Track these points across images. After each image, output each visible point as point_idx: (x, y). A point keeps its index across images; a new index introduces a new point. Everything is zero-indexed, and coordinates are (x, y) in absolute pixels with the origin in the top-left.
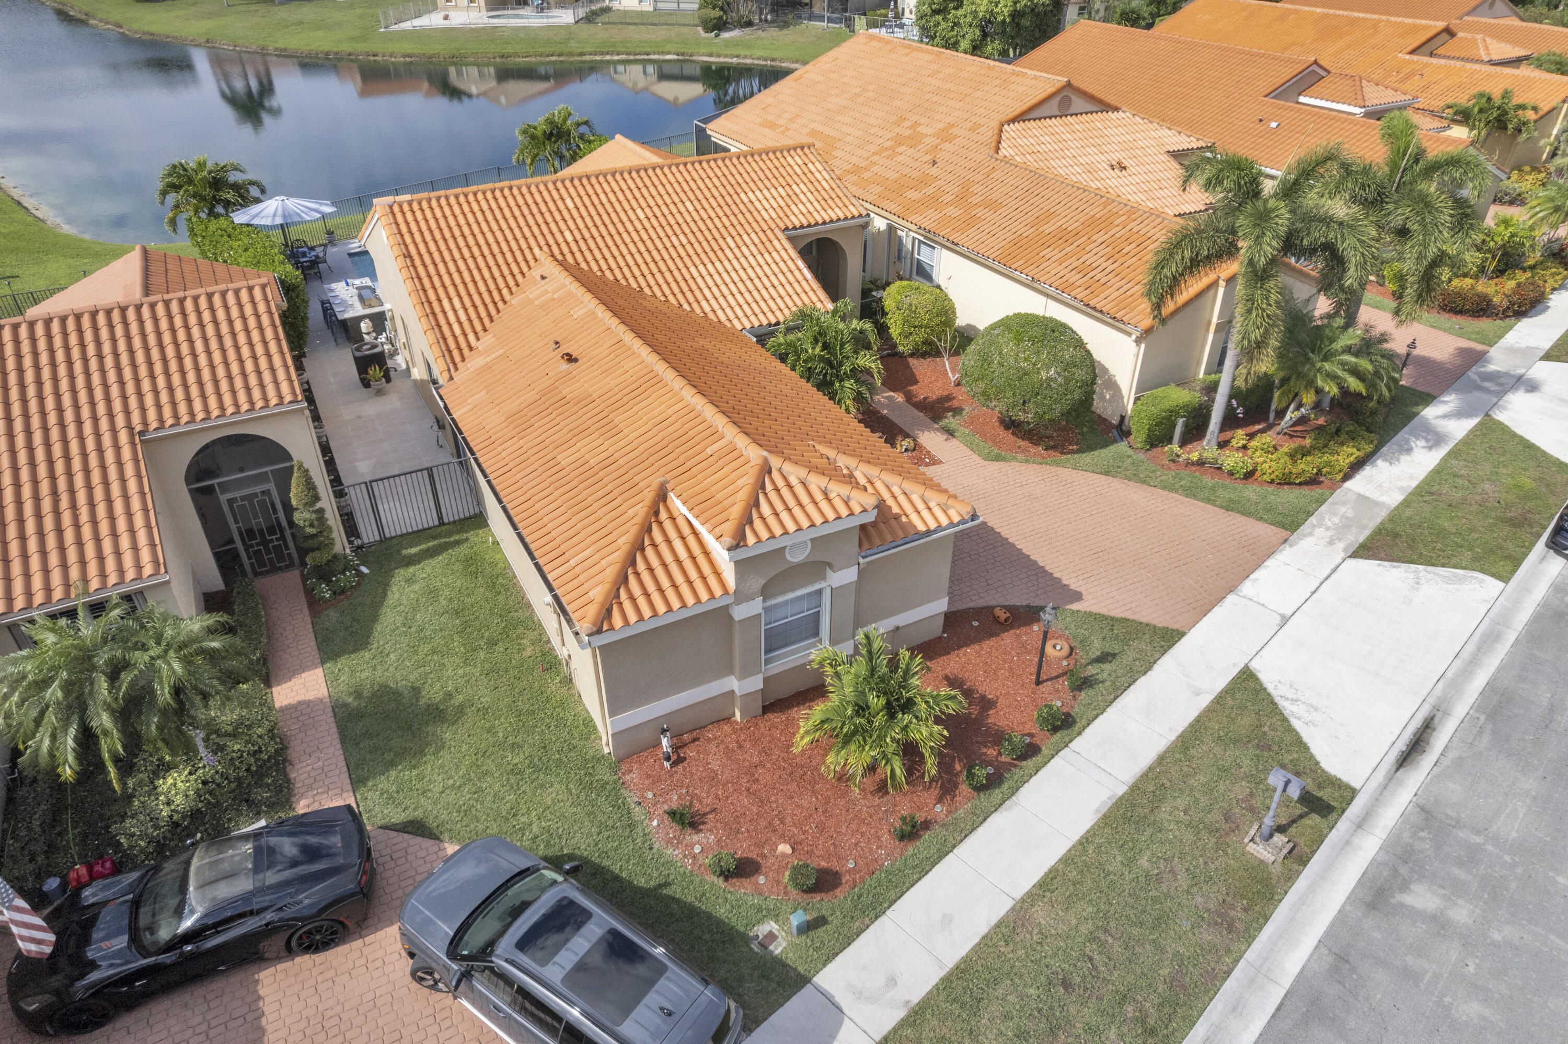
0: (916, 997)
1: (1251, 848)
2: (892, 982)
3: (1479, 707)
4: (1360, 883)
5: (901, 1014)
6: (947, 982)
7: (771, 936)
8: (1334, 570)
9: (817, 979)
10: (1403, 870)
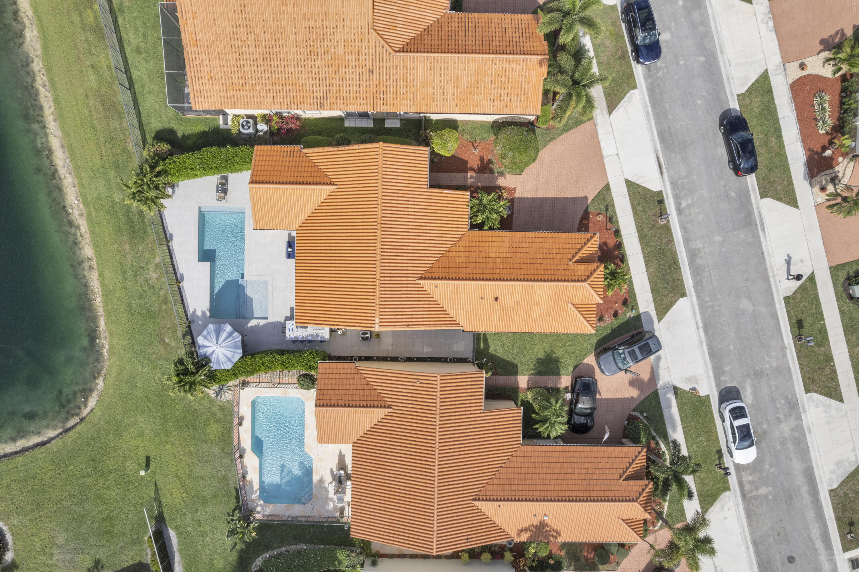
0: (652, 299)
1: (661, 223)
2: (647, 301)
3: (661, 143)
4: (676, 211)
5: (653, 303)
6: (652, 293)
7: (630, 315)
8: (611, 125)
9: (641, 312)
10: (678, 201)
